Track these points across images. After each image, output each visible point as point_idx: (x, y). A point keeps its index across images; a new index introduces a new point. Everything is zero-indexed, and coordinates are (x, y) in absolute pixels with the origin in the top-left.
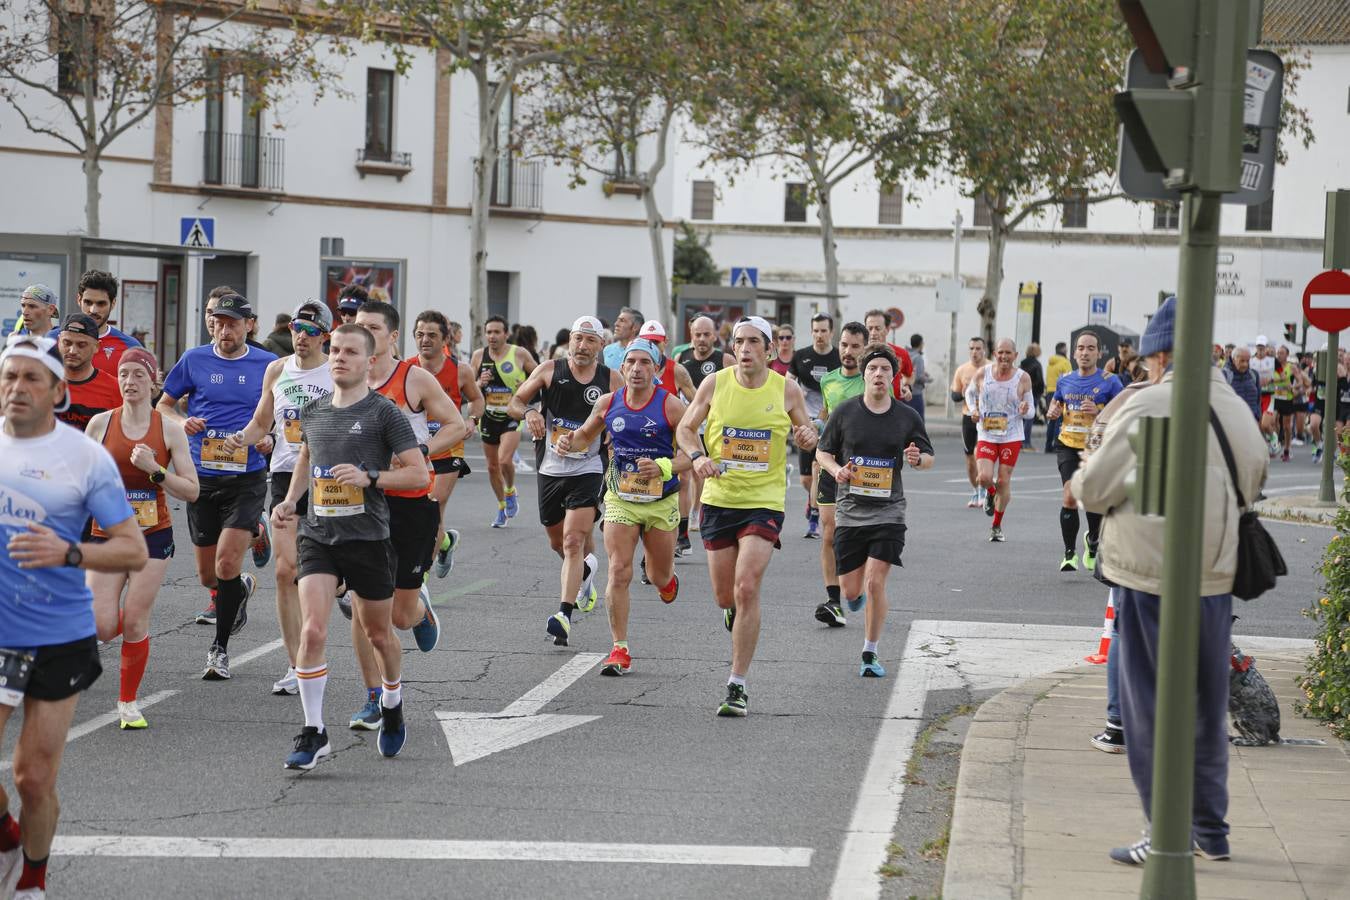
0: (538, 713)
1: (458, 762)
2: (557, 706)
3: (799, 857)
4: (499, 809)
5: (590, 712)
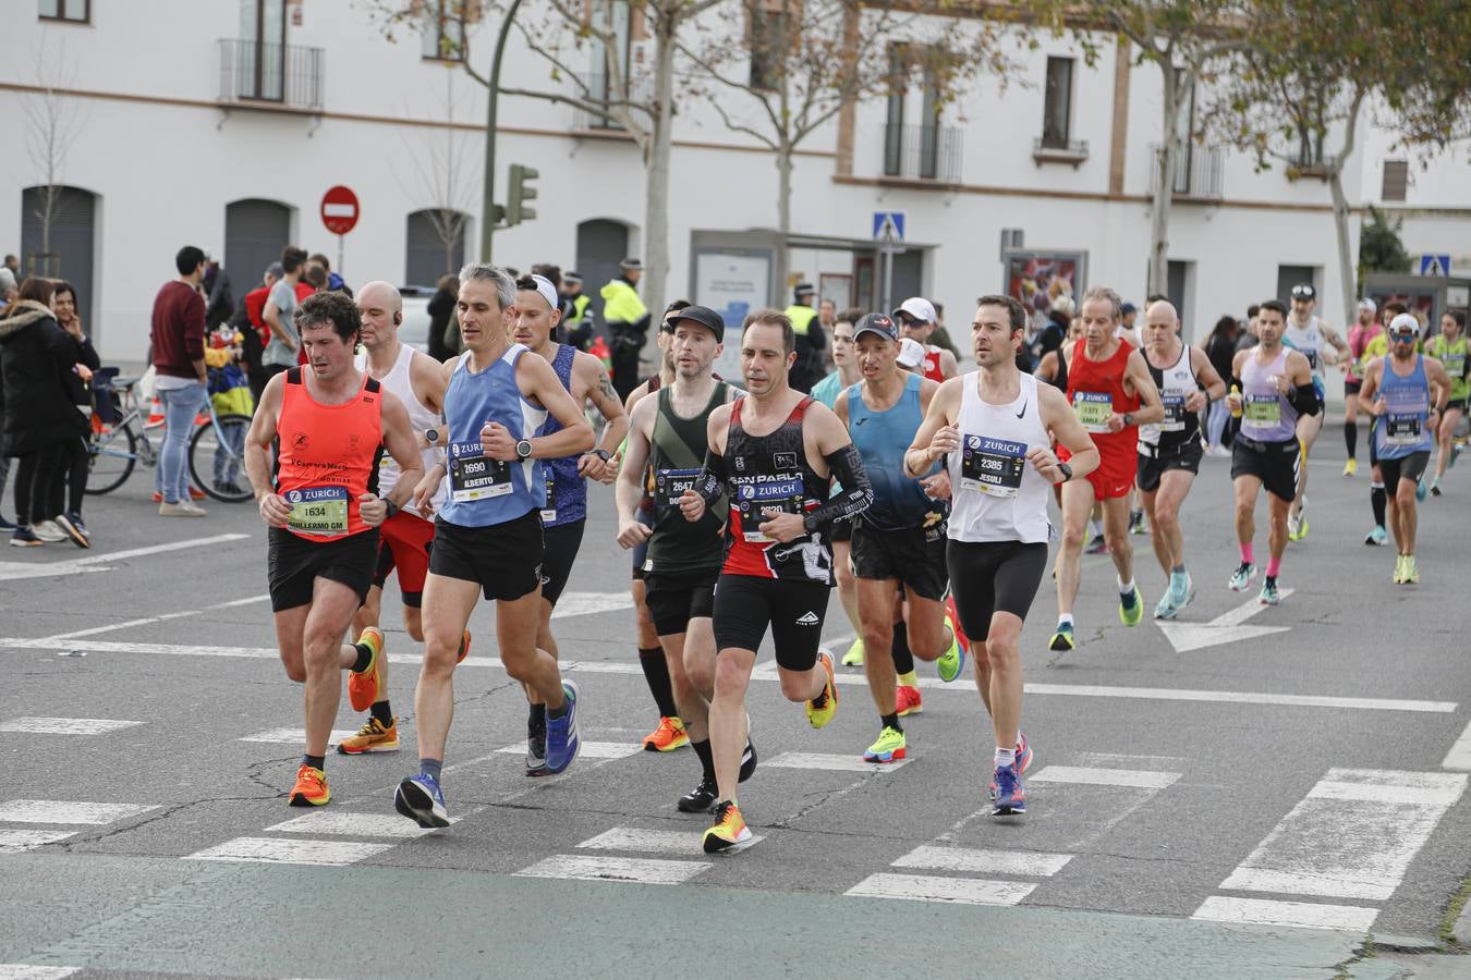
0: (1239, 624)
1: (1179, 651)
2: (1252, 622)
3: (1448, 707)
4: (1214, 676)
5: (1281, 625)
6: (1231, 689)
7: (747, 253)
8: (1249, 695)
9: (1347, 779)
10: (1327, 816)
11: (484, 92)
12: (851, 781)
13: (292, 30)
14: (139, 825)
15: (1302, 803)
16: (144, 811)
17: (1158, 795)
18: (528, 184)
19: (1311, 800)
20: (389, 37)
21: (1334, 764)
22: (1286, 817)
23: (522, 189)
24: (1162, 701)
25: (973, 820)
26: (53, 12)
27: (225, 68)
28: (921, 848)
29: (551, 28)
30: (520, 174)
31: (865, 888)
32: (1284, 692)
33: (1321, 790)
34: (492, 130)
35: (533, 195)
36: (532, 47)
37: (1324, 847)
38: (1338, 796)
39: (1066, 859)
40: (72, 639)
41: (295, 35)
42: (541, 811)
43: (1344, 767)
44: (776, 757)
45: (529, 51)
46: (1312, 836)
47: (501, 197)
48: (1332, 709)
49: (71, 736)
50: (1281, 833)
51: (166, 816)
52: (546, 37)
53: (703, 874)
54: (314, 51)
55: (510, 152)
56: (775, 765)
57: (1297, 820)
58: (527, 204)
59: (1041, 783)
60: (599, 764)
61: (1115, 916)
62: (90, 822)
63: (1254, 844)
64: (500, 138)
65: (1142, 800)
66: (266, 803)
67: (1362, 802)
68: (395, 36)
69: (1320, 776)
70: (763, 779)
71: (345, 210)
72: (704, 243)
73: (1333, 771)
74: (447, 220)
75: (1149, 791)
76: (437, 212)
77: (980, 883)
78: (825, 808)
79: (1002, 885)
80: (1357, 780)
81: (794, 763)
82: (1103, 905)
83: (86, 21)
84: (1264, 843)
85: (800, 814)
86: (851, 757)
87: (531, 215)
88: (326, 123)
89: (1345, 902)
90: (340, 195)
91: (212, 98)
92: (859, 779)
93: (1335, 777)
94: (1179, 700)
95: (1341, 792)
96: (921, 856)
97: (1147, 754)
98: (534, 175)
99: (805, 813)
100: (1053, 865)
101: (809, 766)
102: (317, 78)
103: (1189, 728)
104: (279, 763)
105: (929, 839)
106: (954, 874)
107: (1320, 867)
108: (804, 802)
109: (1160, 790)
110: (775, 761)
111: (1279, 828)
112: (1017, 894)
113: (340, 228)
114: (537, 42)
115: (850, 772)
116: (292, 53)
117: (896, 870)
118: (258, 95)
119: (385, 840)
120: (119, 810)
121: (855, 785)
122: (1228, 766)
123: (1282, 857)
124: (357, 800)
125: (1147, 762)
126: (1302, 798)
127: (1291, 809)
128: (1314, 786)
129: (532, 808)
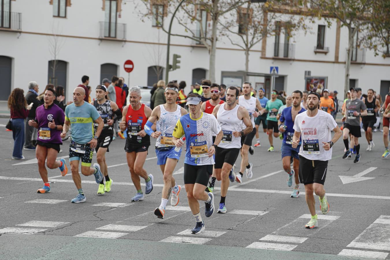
0: (361, 177)
1: (344, 183)
2: (365, 176)
4: (353, 190)
5: (373, 177)
6: (357, 194)
7: (236, 77)
8: (361, 196)
9: (385, 218)
10: (378, 228)
11: (167, 35)
12: (252, 217)
13: (118, 19)
14: (63, 228)
15: (372, 225)
16: (65, 224)
17: (333, 222)
18: (178, 59)
19: (374, 224)
20: (143, 21)
21: (382, 214)
22: (367, 228)
23: (176, 61)
24: (337, 197)
25: (283, 228)
26: (56, 14)
27: (101, 29)
28: (268, 235)
29: (185, 18)
30: (176, 57)
31: (252, 246)
32: (371, 195)
33: (377, 221)
34: (169, 45)
35: (179, 62)
36: (180, 23)
37: (376, 236)
38: (382, 223)
39: (307, 238)
40: (52, 179)
41: (119, 21)
42: (168, 225)
43: (385, 215)
44: (232, 211)
45: (179, 25)
46: (373, 233)
47: (171, 63)
48: (383, 199)
49: (49, 204)
50: (365, 232)
51: (71, 225)
52: (183, 20)
53: (209, 242)
54: (124, 25)
55: (174, 51)
56: (232, 213)
57: (370, 229)
58: (178, 64)
59: (302, 218)
60: (185, 212)
61: (317, 254)
62: (51, 227)
63: (357, 235)
64: (171, 47)
65: (329, 223)
66: (97, 222)
67: (388, 224)
68: (144, 20)
69: (378, 217)
70: (228, 217)
71: (130, 66)
72: (225, 75)
73: (381, 216)
74: (158, 68)
75: (331, 221)
76: (155, 67)
77: (282, 245)
78: (243, 224)
79: (288, 245)
80: (387, 218)
81: (237, 213)
82: (314, 251)
83: (65, 17)
84: (360, 235)
85: (237, 226)
86: (252, 211)
87: (179, 67)
88: (127, 43)
89: (380, 251)
90: (129, 62)
91: (97, 37)
92: (254, 217)
93: (382, 218)
94: (342, 197)
95: (383, 222)
96: (267, 237)
97: (332, 211)
98: (179, 57)
99: (238, 226)
100: (303, 240)
101: (241, 213)
102: (125, 31)
103: (344, 204)
104: (102, 211)
105: (270, 233)
106: (276, 242)
107: (374, 242)
108: (238, 223)
109: (334, 221)
110: (232, 212)
111: (365, 231)
112: (291, 248)
113: (129, 71)
114: (181, 22)
115: (251, 215)
116: (118, 25)
117: (260, 241)
118: (109, 36)
119: (126, 232)
120: (59, 223)
121: (252, 219)
122: (353, 214)
123: (365, 239)
124: (121, 221)
125: (331, 213)
126: (372, 223)
127: (369, 226)
128: (376, 220)
129: (166, 224)
